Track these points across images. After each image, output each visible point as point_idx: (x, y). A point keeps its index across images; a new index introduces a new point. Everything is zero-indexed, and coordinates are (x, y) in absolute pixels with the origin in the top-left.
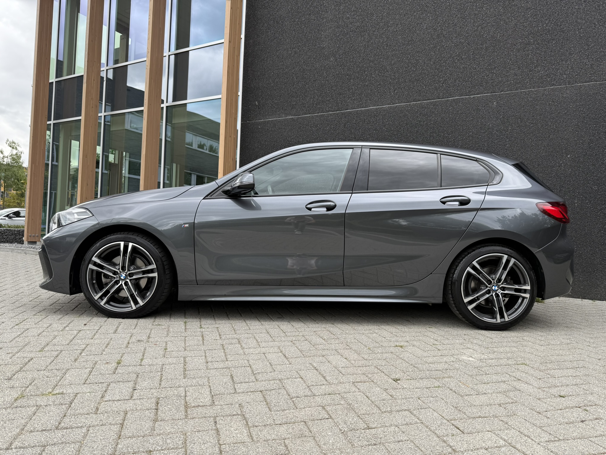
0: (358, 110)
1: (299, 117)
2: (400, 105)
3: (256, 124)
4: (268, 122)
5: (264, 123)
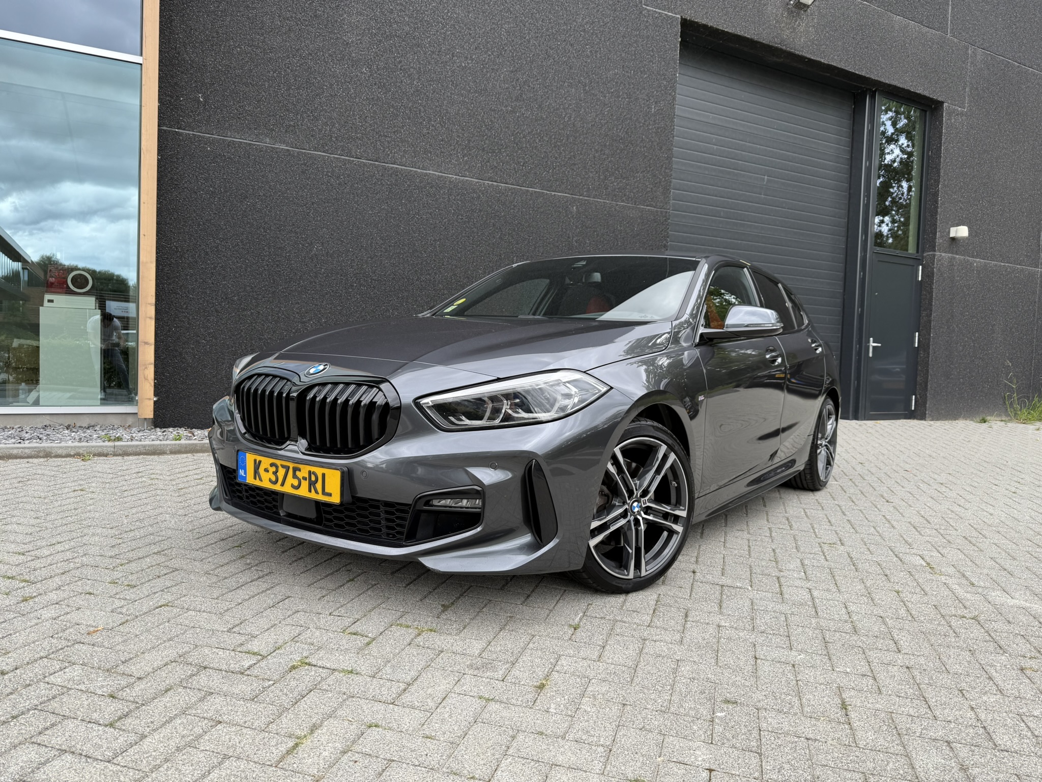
2: (472, 181)
3: (200, 141)
4: (229, 144)
5: (221, 144)
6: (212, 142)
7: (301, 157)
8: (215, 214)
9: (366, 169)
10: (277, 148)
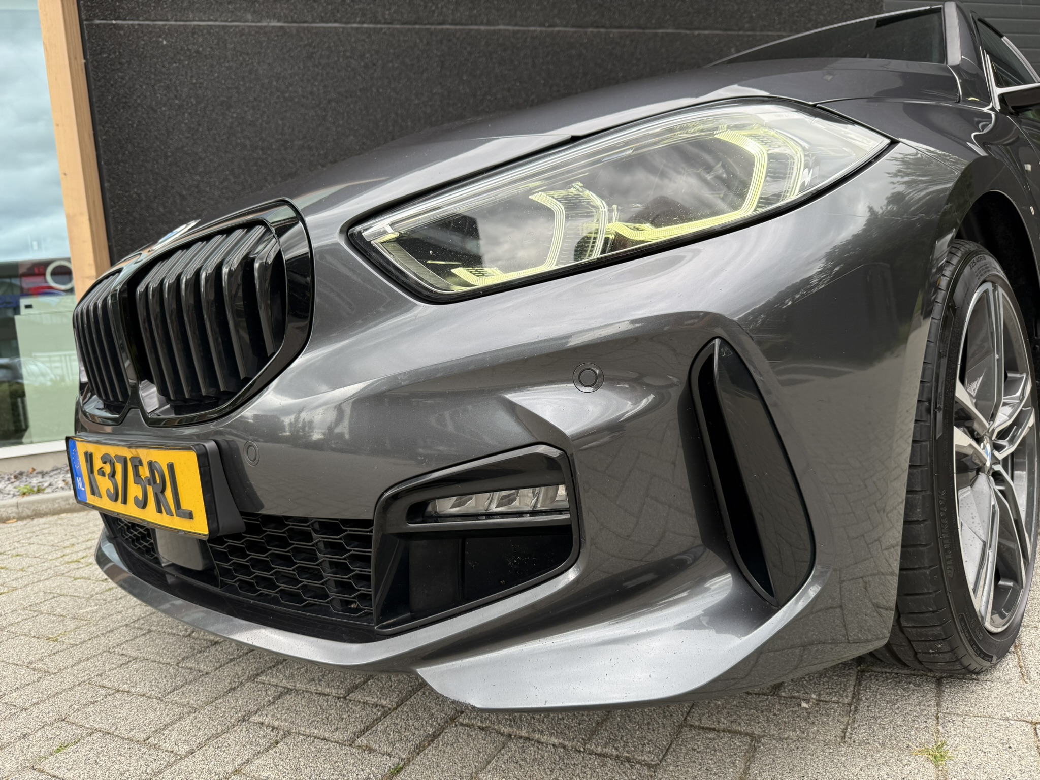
0: (471, 30)
1: (304, 29)
2: (565, 32)
3: (151, 33)
4: (195, 31)
5: (181, 33)
6: (168, 32)
7: (302, 34)
8: (187, 138)
9: (402, 38)
10: (265, 27)
